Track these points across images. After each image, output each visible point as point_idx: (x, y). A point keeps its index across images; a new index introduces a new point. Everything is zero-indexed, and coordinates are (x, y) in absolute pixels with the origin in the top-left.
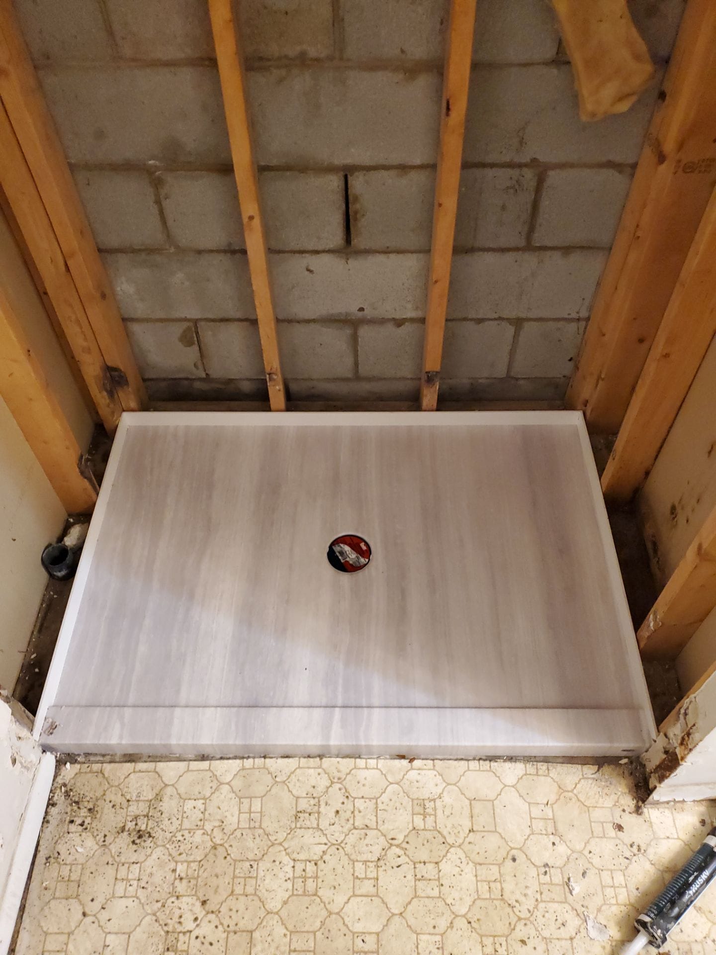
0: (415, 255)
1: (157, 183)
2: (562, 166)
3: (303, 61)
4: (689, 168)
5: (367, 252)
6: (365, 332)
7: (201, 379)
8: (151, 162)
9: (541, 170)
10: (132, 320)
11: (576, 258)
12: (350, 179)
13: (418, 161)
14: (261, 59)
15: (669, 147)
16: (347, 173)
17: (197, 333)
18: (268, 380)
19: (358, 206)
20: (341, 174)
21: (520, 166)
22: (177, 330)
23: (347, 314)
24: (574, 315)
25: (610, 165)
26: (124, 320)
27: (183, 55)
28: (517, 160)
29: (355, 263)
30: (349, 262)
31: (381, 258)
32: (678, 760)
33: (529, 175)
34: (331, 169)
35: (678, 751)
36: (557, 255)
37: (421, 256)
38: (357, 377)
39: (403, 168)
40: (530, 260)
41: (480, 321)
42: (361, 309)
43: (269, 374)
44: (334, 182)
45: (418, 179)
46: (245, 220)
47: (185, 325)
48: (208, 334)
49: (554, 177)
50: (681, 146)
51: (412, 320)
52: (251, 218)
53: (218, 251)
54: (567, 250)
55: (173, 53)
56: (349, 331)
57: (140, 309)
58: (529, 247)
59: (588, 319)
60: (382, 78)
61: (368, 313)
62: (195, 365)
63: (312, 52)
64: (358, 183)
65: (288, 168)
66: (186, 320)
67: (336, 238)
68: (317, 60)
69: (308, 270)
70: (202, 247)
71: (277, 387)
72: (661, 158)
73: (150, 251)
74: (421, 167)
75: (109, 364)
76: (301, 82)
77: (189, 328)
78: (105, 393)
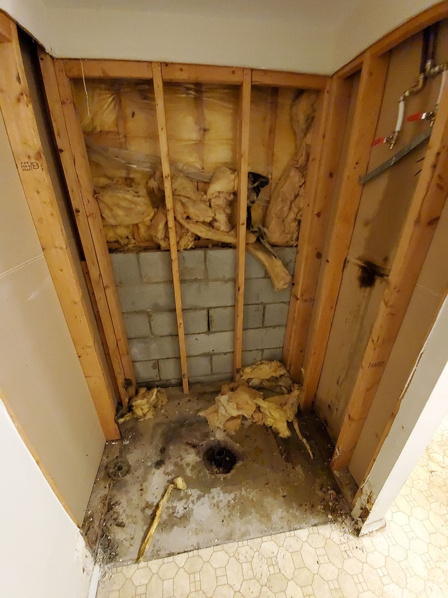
0: (230, 332)
1: (149, 316)
2: (270, 303)
3: (196, 280)
4: (306, 301)
5: (215, 332)
6: (214, 358)
7: (157, 381)
8: (148, 310)
9: (264, 306)
10: (135, 362)
11: (277, 329)
12: (209, 311)
13: (229, 305)
14: (184, 280)
15: (299, 296)
16: (208, 309)
17: (158, 364)
18: (183, 377)
19: (212, 319)
20: (207, 310)
21: (258, 304)
22: (151, 364)
23: (208, 353)
24: (279, 347)
25: (283, 302)
26: (133, 362)
27: (162, 281)
28: (257, 303)
29: (211, 336)
30: (209, 335)
31: (218, 334)
32: (368, 510)
33: (261, 307)
34: (203, 309)
35: (367, 507)
36: (271, 328)
37: (232, 332)
38: (212, 374)
39: (225, 307)
40: (264, 330)
41: (251, 351)
42: (213, 350)
43: (184, 375)
44: (205, 312)
45: (229, 310)
46: (179, 324)
47: (154, 361)
48: (162, 364)
49: (268, 307)
50: (302, 296)
51: (230, 352)
52: (180, 324)
53: (168, 336)
54: (274, 327)
55: (159, 280)
56: (209, 358)
57: (139, 357)
58: (263, 327)
59: (283, 347)
60: (219, 283)
61: (215, 351)
62: (156, 376)
63: (199, 278)
64: (212, 312)
65: (191, 309)
66: (155, 360)
67: (205, 329)
68: (200, 279)
69: (196, 339)
70: (162, 335)
71: (186, 380)
72: (297, 299)
73: (144, 338)
74: (230, 306)
75: (127, 378)
76: (195, 286)
77: (155, 363)
78: (124, 389)
